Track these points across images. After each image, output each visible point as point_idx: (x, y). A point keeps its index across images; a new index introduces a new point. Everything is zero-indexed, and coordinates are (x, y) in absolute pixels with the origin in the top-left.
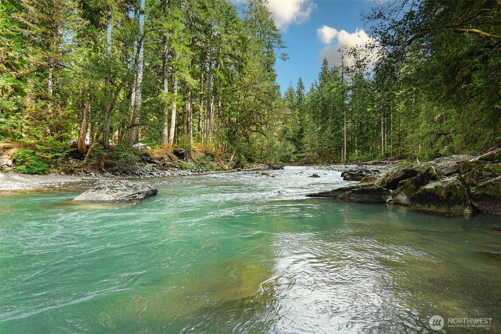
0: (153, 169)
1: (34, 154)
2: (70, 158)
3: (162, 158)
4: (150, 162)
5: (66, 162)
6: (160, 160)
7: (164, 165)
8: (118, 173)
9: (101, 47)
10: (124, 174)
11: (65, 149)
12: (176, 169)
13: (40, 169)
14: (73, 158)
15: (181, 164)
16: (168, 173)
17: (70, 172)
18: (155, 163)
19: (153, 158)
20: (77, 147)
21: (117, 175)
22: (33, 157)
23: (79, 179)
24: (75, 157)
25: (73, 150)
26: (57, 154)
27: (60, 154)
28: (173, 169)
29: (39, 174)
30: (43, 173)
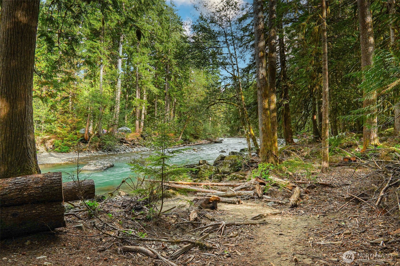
0: (126, 148)
1: (63, 142)
2: (81, 143)
3: (133, 140)
4: (125, 143)
5: (78, 145)
6: (131, 142)
7: (134, 144)
8: (106, 151)
9: (98, 79)
10: (109, 151)
11: (78, 138)
12: (141, 147)
13: (65, 150)
14: (82, 143)
15: (145, 143)
16: (135, 149)
17: (80, 151)
18: (128, 143)
19: (127, 141)
20: (84, 137)
21: (105, 152)
22: (62, 143)
23: (84, 156)
24: (83, 142)
25: (82, 138)
26: (74, 142)
27: (75, 142)
28: (139, 146)
29: (66, 153)
30: (67, 152)
